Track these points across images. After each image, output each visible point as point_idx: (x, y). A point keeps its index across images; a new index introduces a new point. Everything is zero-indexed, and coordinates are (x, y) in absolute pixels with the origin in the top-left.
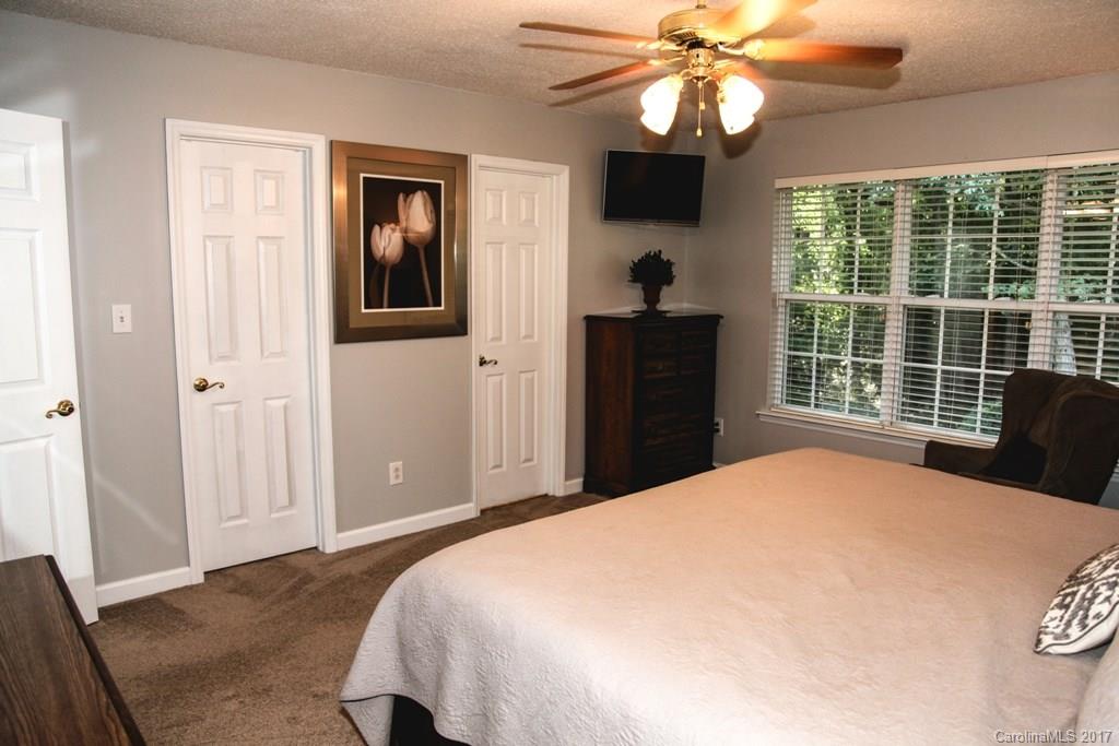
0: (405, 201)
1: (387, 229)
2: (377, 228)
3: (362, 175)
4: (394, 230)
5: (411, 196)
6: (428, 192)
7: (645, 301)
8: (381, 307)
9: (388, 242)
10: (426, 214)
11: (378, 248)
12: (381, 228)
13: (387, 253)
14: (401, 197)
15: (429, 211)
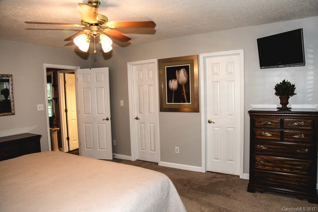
0: (178, 72)
1: (173, 81)
2: (170, 81)
3: (166, 67)
4: (175, 81)
5: (180, 70)
6: (185, 69)
7: (281, 103)
8: (172, 103)
9: (174, 84)
10: (185, 75)
11: (171, 87)
12: (171, 81)
13: (173, 88)
14: (177, 71)
15: (185, 74)
